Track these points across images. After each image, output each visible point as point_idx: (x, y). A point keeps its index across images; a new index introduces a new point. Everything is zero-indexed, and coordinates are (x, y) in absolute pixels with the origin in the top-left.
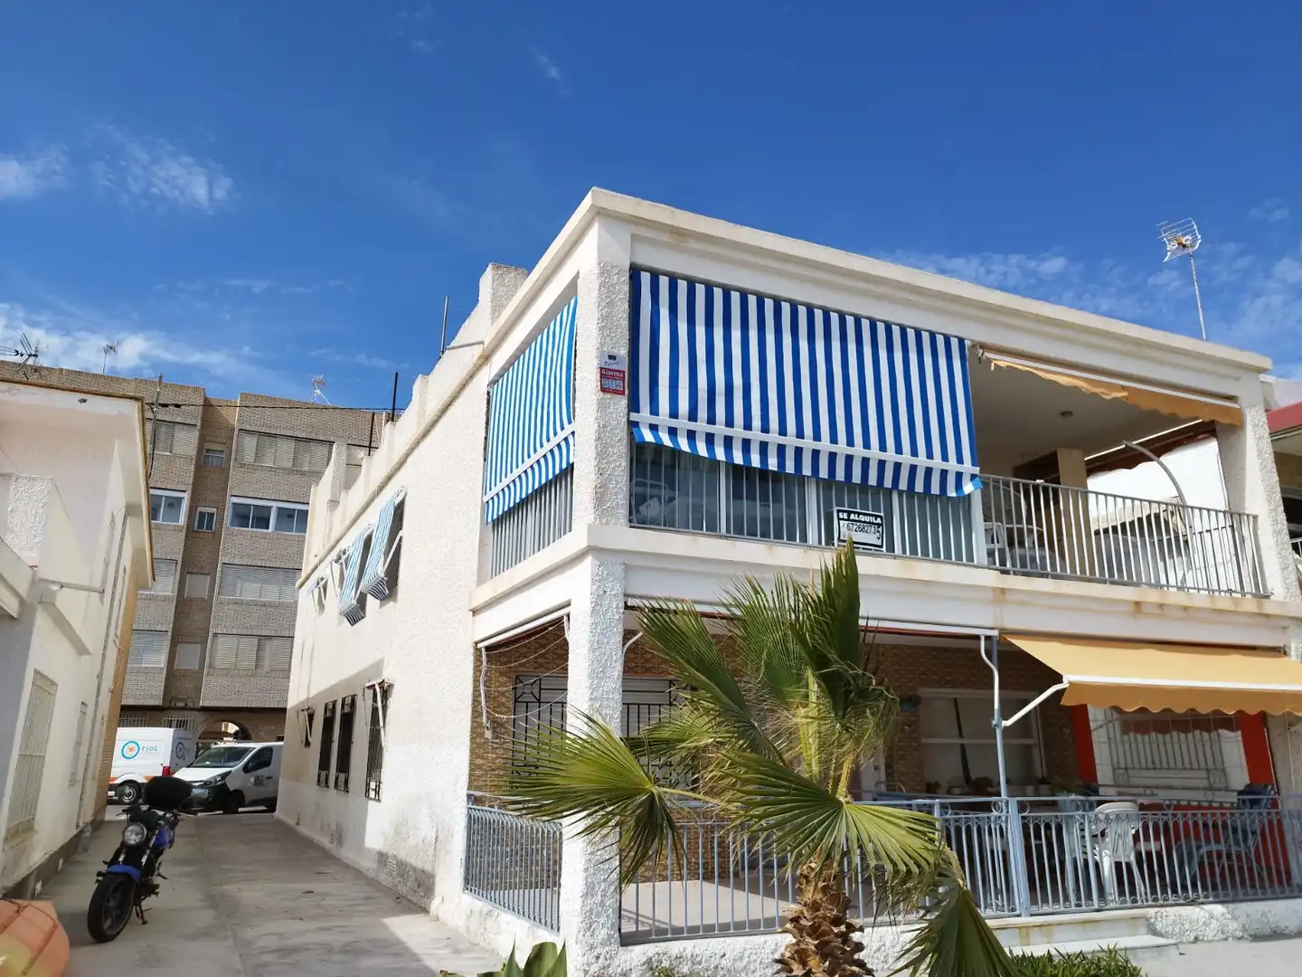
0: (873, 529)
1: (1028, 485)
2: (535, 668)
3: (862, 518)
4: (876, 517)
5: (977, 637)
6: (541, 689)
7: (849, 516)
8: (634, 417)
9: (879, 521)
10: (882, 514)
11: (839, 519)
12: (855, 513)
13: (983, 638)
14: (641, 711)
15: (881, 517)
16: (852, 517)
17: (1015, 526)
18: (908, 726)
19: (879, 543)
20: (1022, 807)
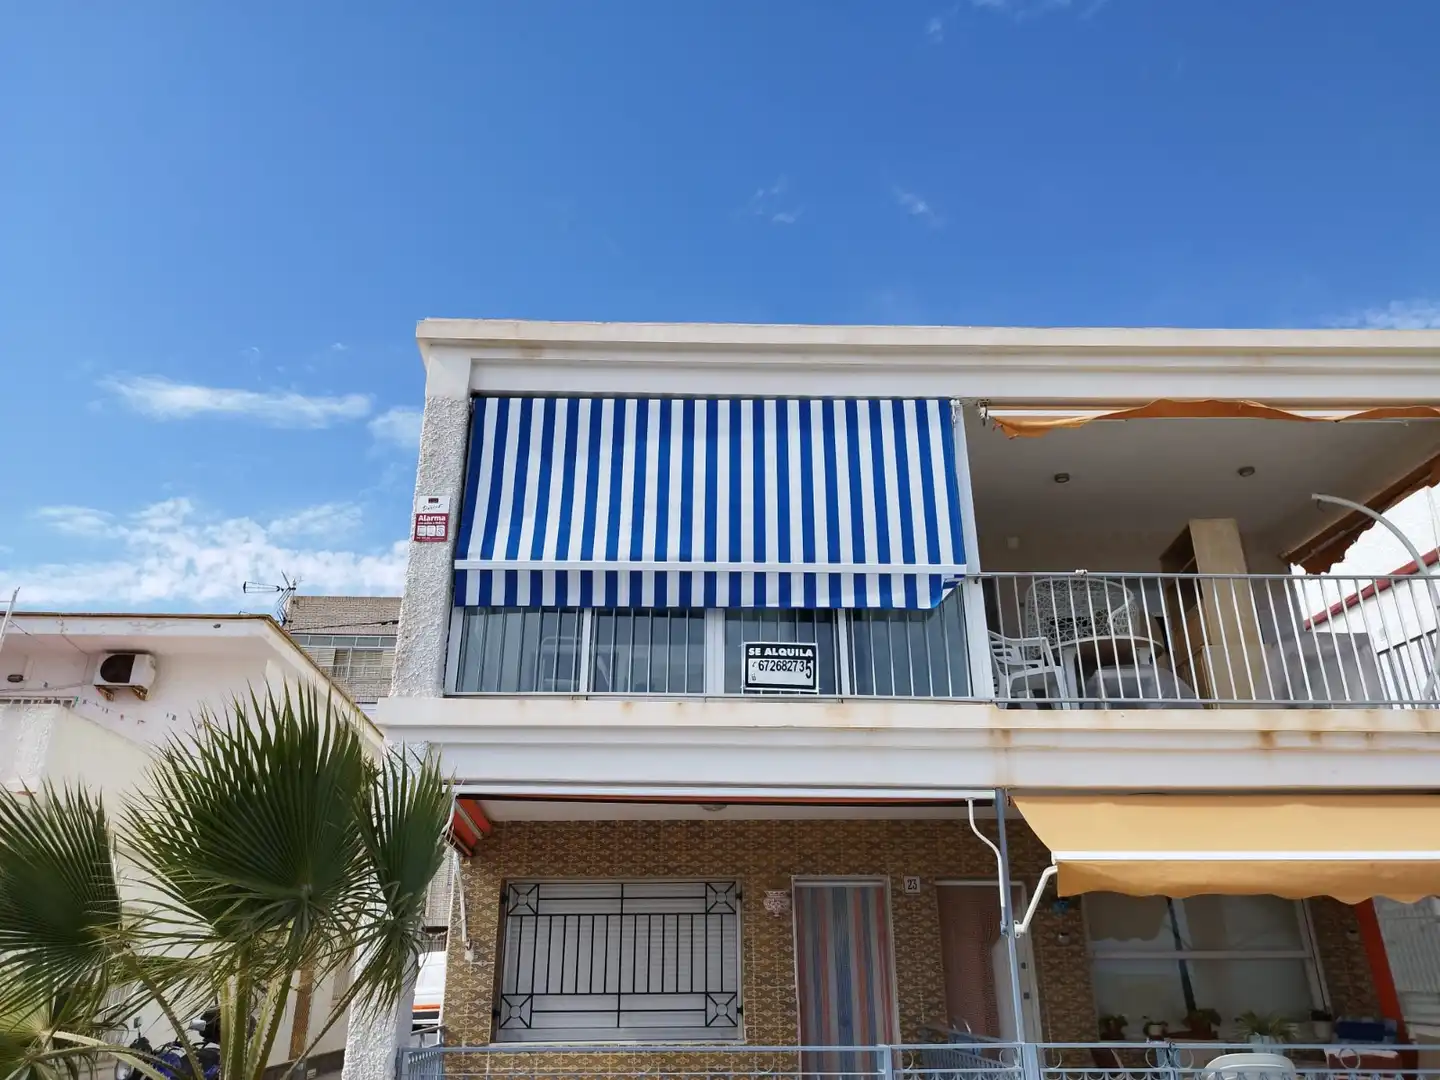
0: (799, 666)
1: (1172, 580)
2: (528, 874)
3: (783, 652)
4: (805, 649)
5: (963, 803)
6: (538, 899)
7: (763, 651)
8: (460, 564)
9: (809, 653)
10: (816, 644)
11: (748, 657)
12: (771, 646)
13: (970, 804)
14: (680, 922)
15: (813, 649)
16: (768, 652)
17: (1095, 638)
18: (1062, 934)
19: (810, 682)
20: (1049, 1057)
